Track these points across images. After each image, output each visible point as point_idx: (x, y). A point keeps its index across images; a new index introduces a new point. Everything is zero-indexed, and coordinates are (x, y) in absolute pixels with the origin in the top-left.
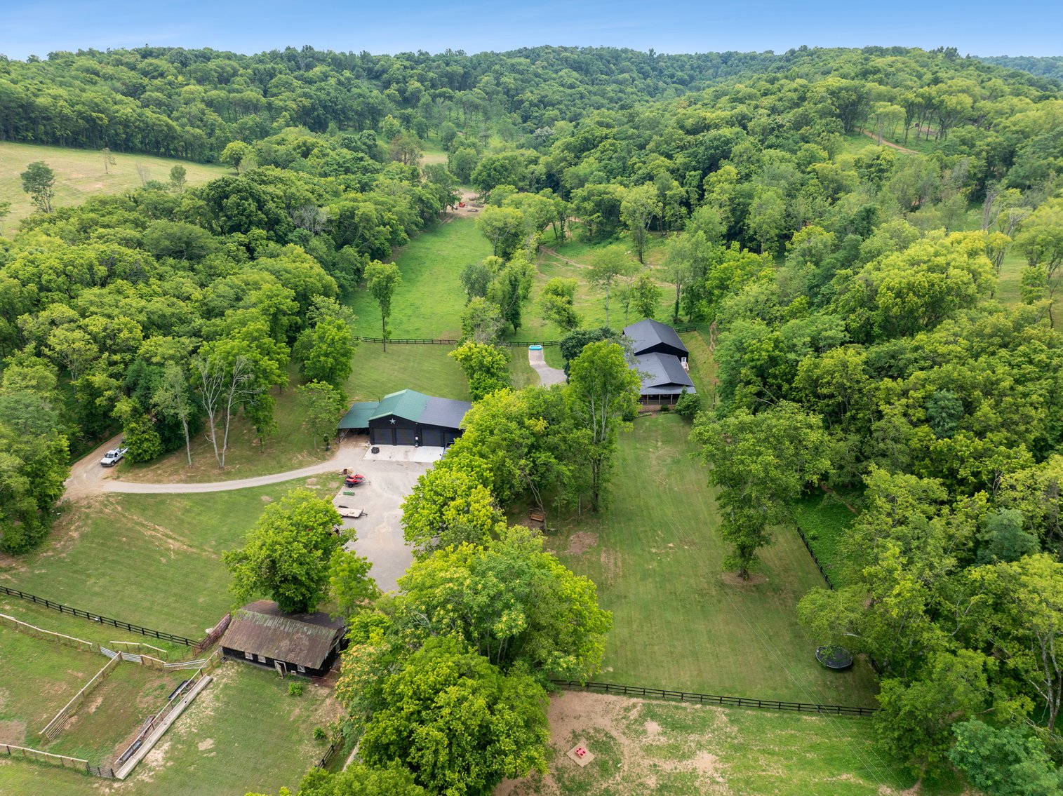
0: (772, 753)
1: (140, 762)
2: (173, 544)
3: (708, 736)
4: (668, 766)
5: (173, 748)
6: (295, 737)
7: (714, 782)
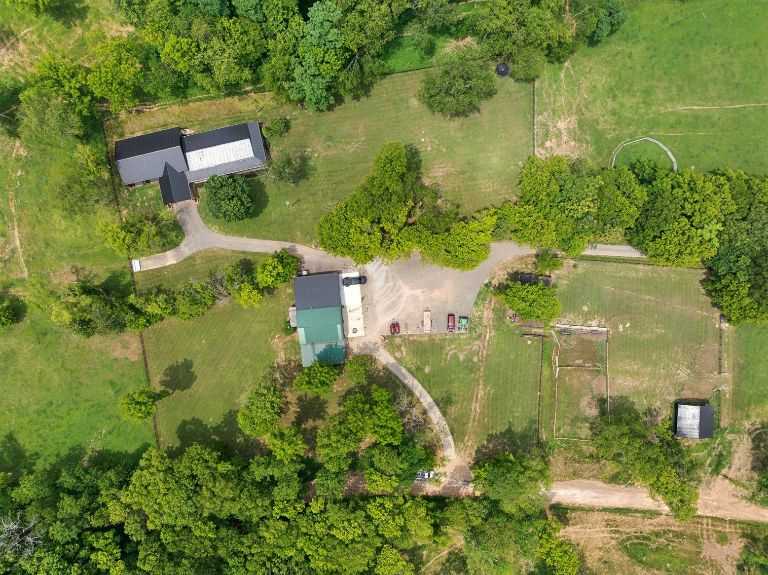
0: (555, 101)
1: (599, 327)
2: (481, 393)
3: (550, 123)
4: (565, 138)
5: (589, 320)
6: (576, 277)
7: (570, 121)
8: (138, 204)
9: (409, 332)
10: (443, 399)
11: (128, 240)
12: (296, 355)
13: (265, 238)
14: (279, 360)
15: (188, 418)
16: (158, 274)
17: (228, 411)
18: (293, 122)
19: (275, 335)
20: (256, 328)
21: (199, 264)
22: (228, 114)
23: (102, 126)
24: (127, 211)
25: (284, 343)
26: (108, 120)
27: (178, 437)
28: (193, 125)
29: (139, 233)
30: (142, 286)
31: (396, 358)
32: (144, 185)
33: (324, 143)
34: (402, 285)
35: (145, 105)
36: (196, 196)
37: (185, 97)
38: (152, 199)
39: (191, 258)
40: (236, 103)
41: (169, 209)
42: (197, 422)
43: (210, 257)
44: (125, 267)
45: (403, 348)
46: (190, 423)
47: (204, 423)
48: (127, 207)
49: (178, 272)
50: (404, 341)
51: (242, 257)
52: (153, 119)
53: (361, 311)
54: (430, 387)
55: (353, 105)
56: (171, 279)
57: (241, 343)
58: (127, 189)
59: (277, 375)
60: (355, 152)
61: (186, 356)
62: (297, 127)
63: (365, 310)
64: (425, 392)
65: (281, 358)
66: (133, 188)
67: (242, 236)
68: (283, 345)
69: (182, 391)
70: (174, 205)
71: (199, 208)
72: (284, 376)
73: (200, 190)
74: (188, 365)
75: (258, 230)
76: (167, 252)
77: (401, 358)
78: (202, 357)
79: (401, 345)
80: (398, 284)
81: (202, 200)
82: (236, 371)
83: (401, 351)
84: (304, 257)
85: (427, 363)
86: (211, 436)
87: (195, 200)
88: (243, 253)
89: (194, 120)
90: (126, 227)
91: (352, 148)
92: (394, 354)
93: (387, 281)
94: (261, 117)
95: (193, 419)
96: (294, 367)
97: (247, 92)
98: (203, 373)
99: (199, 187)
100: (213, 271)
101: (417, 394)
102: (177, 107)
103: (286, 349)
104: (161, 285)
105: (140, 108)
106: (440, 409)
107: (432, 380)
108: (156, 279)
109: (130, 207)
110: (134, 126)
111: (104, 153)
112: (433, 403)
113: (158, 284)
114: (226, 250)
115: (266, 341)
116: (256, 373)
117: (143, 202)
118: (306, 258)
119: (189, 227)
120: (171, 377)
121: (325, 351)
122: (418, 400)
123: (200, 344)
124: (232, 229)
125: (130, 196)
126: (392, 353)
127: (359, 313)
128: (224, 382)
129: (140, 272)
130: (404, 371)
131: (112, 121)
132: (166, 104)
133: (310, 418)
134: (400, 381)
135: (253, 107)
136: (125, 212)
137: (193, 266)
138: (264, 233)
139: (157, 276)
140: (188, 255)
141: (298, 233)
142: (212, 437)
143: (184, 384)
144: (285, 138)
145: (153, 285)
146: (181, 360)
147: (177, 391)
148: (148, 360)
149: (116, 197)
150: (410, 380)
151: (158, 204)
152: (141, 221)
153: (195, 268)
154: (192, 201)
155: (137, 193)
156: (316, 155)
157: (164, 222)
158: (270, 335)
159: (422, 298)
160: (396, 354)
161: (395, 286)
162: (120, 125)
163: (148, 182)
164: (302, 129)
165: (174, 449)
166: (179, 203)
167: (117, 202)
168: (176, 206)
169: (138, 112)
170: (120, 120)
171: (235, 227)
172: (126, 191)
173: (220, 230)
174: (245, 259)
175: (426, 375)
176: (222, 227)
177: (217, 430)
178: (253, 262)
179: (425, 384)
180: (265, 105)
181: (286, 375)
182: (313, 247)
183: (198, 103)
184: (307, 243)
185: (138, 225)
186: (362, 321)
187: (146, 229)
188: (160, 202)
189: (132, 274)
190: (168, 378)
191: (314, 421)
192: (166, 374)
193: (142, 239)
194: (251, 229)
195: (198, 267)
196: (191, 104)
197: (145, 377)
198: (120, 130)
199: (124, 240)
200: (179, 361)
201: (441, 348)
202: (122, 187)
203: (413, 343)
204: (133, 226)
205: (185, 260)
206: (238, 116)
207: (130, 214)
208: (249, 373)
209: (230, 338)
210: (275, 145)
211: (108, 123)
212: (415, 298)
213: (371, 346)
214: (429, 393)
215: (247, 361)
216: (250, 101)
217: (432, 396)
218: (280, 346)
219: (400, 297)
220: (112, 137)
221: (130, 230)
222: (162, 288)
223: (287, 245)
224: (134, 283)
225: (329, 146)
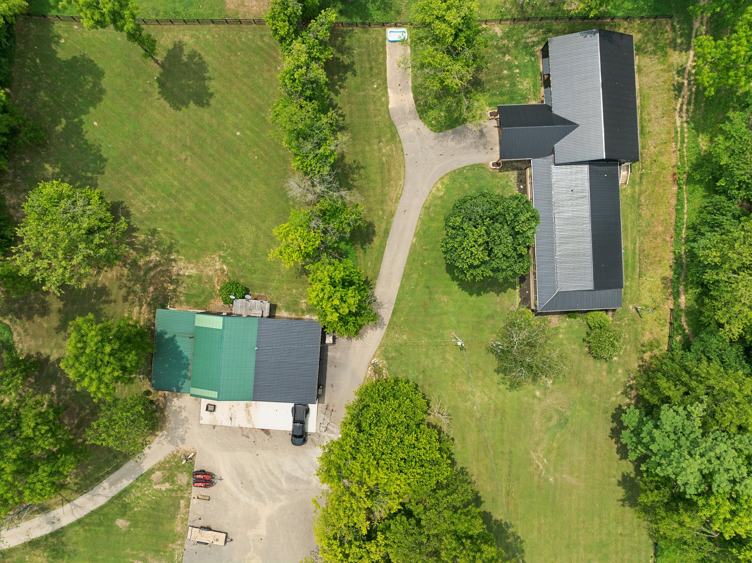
8: (507, 57)
9: (194, 502)
10: (63, 543)
11: (441, 28)
12: (186, 295)
13: (406, 276)
14: (181, 264)
15: (105, 82)
16: (375, 71)
17: (105, 156)
18: (605, 366)
19: (228, 264)
20: (247, 232)
21: (380, 150)
22: (642, 251)
23: (664, 16)
24: (500, 34)
25: (210, 279)
26: (673, 29)
27: (75, 58)
28: (633, 183)
29: (453, 52)
30: (359, 40)
31: (151, 471)
32: (542, 75)
33: (557, 411)
34: (278, 505)
35: (689, 104)
36: (503, 165)
37: (690, 180)
38: (513, 85)
39: (394, 136)
40: (660, 271)
41: (488, 110)
42: (96, 96)
43: (389, 171)
44: (398, 13)
45: (167, 485)
46: (95, 85)
47: (91, 109)
48: (507, 35)
49: (372, 107)
50: (180, 489)
51: (379, 228)
52: (659, 113)
53: (245, 424)
54: (88, 524)
55: (614, 472)
56: (362, 94)
57: (224, 200)
58: (539, 43)
59: (154, 257)
60: (530, 461)
61: (217, 96)
62: (594, 370)
63: (245, 433)
64: (80, 514)
65: (184, 267)
66: (539, 54)
67: (416, 235)
68: (208, 276)
69: (158, 80)
70: (495, 123)
71: (481, 166)
72: (151, 269)
73: (513, 175)
74: (202, 98)
75: (422, 266)
76: (411, 95)
77: (150, 481)
78: (210, 126)
79: (173, 482)
80: (282, 497)
81: (494, 176)
82: (176, 183)
83: (163, 482)
84: (360, 341)
85: (135, 523)
86: (67, 118)
87: (497, 164)
88: (387, 233)
89: (643, 188)
90: (469, 28)
91: (539, 458)
92: (159, 469)
93: (291, 479)
94: (626, 310)
95: (102, 92)
96: (165, 289)
97: (676, 295)
98: (183, 123)
99: (519, 175)
100: (362, 171)
101: (81, 500)
102: (674, 162)
103: (200, 279)
104: (354, 74)
105: (685, 92)
106: (46, 538)
107: (102, 529)
108: (367, 65)
109: (505, 42)
110: (653, 75)
111: (613, 11)
112: (58, 526)
113: (357, 67)
114: (397, 202)
115: (220, 247)
116: (166, 220)
117: (510, 67)
118: (356, 343)
119: (450, 142)
120: (186, 64)
121: (179, 355)
122: (69, 501)
123: (236, 126)
124: (432, 219)
125: (526, 46)
126: (161, 466)
127: (241, 421)
128: (160, 159)
129: (385, 39)
130: (125, 483)
131: (669, 35)
132: (683, 142)
133: (65, 306)
134: (109, 473)
135: (646, 300)
136: (498, 30)
137: (379, 137)
138: (415, 276)
139: (371, 69)
140: (400, 131)
141: (405, 337)
142: (64, 121)
143: (169, 85)
144: (581, 346)
145: (356, 59)
146: (213, 86)
147: (160, 70)
148: (222, 27)
149: (528, 19)
150: (107, 491)
151: (502, 94)
152: (475, 57)
153: (375, 141)
154: (496, 156)
155: (528, 58)
156: (538, 393)
157: (465, 102)
158: (230, 255)
159: (251, 534)
160: (158, 474)
161: (281, 491)
162: (661, 50)
163: (547, 83)
164: (589, 378)
165: (53, 46)
166: (495, 133)
167: (519, 20)
168: (492, 126)
169: (679, 88)
170: (670, 51)
171: (435, 225)
172: (535, 39)
173: (435, 197)
174: (374, 233)
175: (113, 520)
176: (439, 202)
177: (75, 130)
178: (366, 246)
179: (95, 517)
180: (646, 322)
181: (152, 273)
182: (375, 360)
183: (674, 202)
184: (384, 350)
185: (468, 53)
186: (227, 423)
187: (457, 67)
188: (506, 98)
189: (383, 25)
190: (185, 59)
191: (60, 311)
192: (193, 55)
193: (439, 56)
194: (426, 254)
195: (376, 147)
196: (675, 188)
197: (193, 17)
198: (650, 47)
199: (441, 18)
200: (213, 83)
201: (157, 552)
202: (544, 33)
203: (173, 505)
204: (469, 41)
205: (392, 126)
206: (634, 268)
207: (492, 38)
208: (167, 206)
209: (235, 182)
210: (570, 327)
211: (668, 28)
212: (252, 522)
213: (180, 431)
214: (79, 522)
215: (190, 206)
216: (659, 295)
217: (72, 525)
218: (207, 269)
219: (259, 497)
220: (640, 31)
221: (462, 35)
222: (349, 74)
223: (386, 314)
224: (366, 25)
225: (550, 419)
